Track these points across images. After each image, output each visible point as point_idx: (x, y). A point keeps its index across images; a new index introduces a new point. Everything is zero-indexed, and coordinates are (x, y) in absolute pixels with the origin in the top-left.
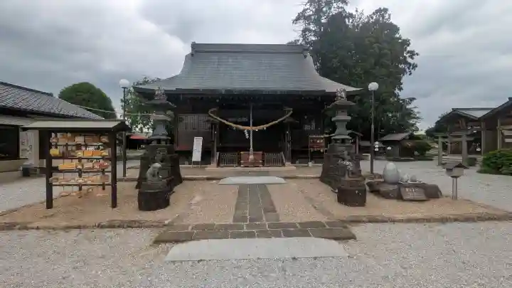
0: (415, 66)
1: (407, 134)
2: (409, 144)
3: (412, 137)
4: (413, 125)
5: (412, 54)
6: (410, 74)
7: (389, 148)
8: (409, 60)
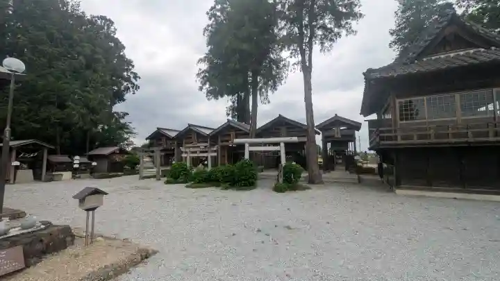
0: (138, 87)
1: (116, 148)
2: (118, 158)
3: (122, 152)
4: (126, 139)
5: (136, 76)
6: (134, 93)
7: (94, 164)
8: (134, 81)
